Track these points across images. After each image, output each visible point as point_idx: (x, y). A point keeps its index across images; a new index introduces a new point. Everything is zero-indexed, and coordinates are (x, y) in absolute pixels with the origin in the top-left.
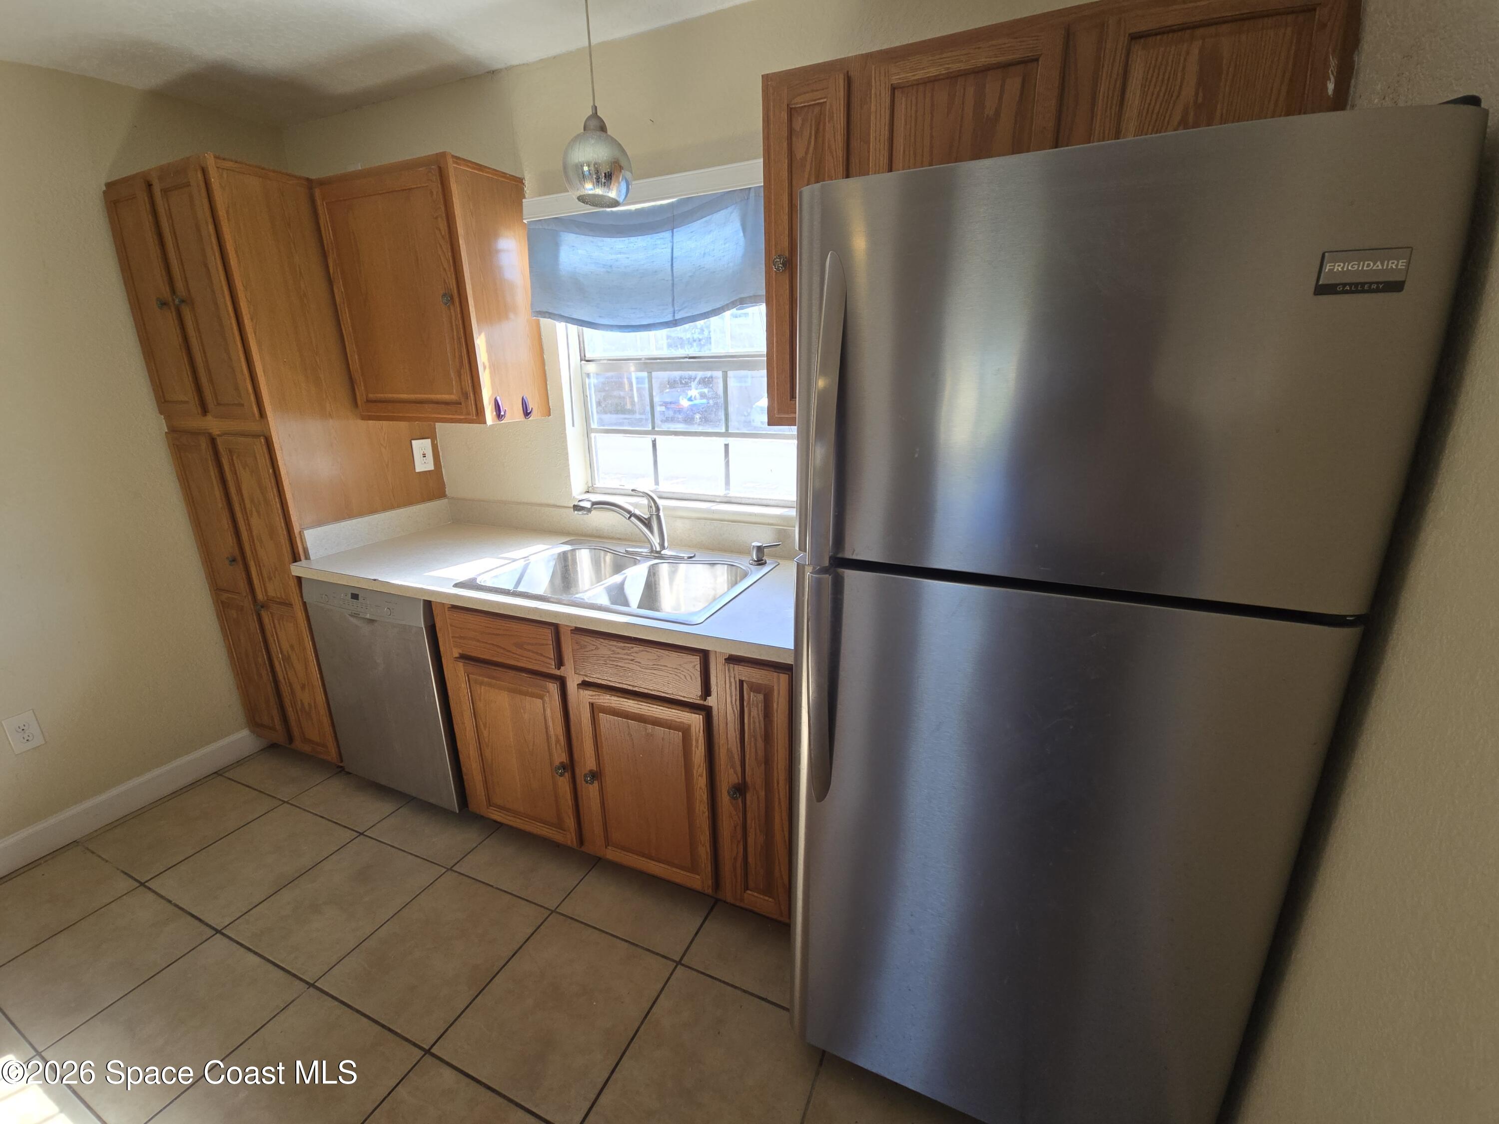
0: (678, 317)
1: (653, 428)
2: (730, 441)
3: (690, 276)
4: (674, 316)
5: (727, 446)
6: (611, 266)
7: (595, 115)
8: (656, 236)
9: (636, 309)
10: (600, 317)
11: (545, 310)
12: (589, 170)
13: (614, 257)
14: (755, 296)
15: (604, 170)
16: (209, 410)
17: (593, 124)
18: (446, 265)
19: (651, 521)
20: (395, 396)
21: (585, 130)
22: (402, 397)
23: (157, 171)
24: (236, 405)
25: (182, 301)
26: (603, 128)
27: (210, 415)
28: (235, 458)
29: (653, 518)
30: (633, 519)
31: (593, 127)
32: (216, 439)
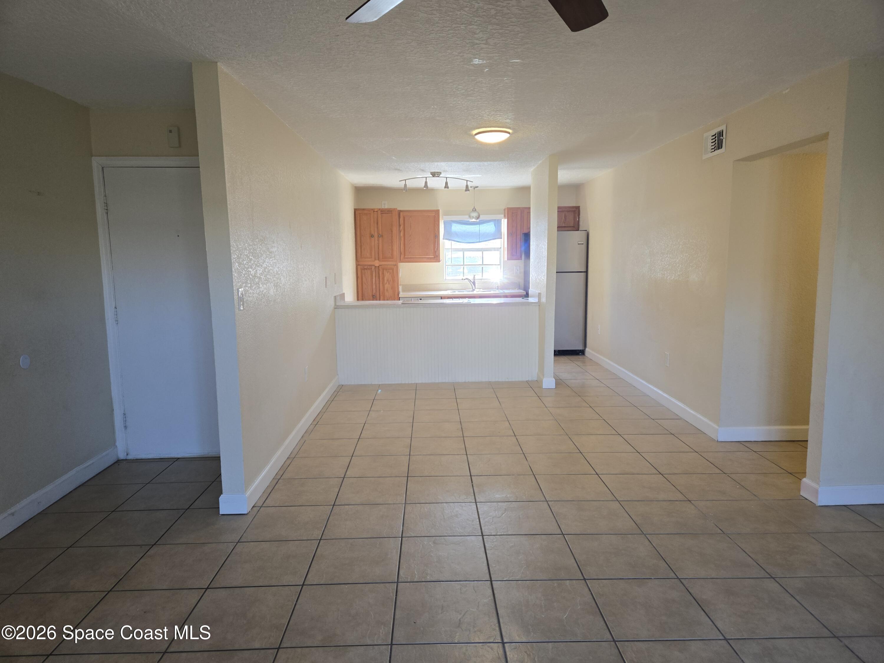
0: (480, 241)
1: (464, 264)
2: (484, 266)
3: (484, 234)
5: (482, 267)
7: (474, 208)
8: (475, 226)
9: (471, 239)
10: (462, 240)
11: (448, 238)
13: (466, 229)
14: (498, 238)
15: (477, 217)
16: (379, 260)
17: (474, 209)
18: (437, 230)
19: (474, 283)
20: (414, 257)
21: (473, 210)
22: (417, 257)
23: (380, 209)
24: (393, 258)
25: (380, 236)
26: (476, 210)
27: (378, 261)
28: (385, 271)
29: (474, 282)
30: (471, 282)
31: (474, 210)
32: (379, 267)
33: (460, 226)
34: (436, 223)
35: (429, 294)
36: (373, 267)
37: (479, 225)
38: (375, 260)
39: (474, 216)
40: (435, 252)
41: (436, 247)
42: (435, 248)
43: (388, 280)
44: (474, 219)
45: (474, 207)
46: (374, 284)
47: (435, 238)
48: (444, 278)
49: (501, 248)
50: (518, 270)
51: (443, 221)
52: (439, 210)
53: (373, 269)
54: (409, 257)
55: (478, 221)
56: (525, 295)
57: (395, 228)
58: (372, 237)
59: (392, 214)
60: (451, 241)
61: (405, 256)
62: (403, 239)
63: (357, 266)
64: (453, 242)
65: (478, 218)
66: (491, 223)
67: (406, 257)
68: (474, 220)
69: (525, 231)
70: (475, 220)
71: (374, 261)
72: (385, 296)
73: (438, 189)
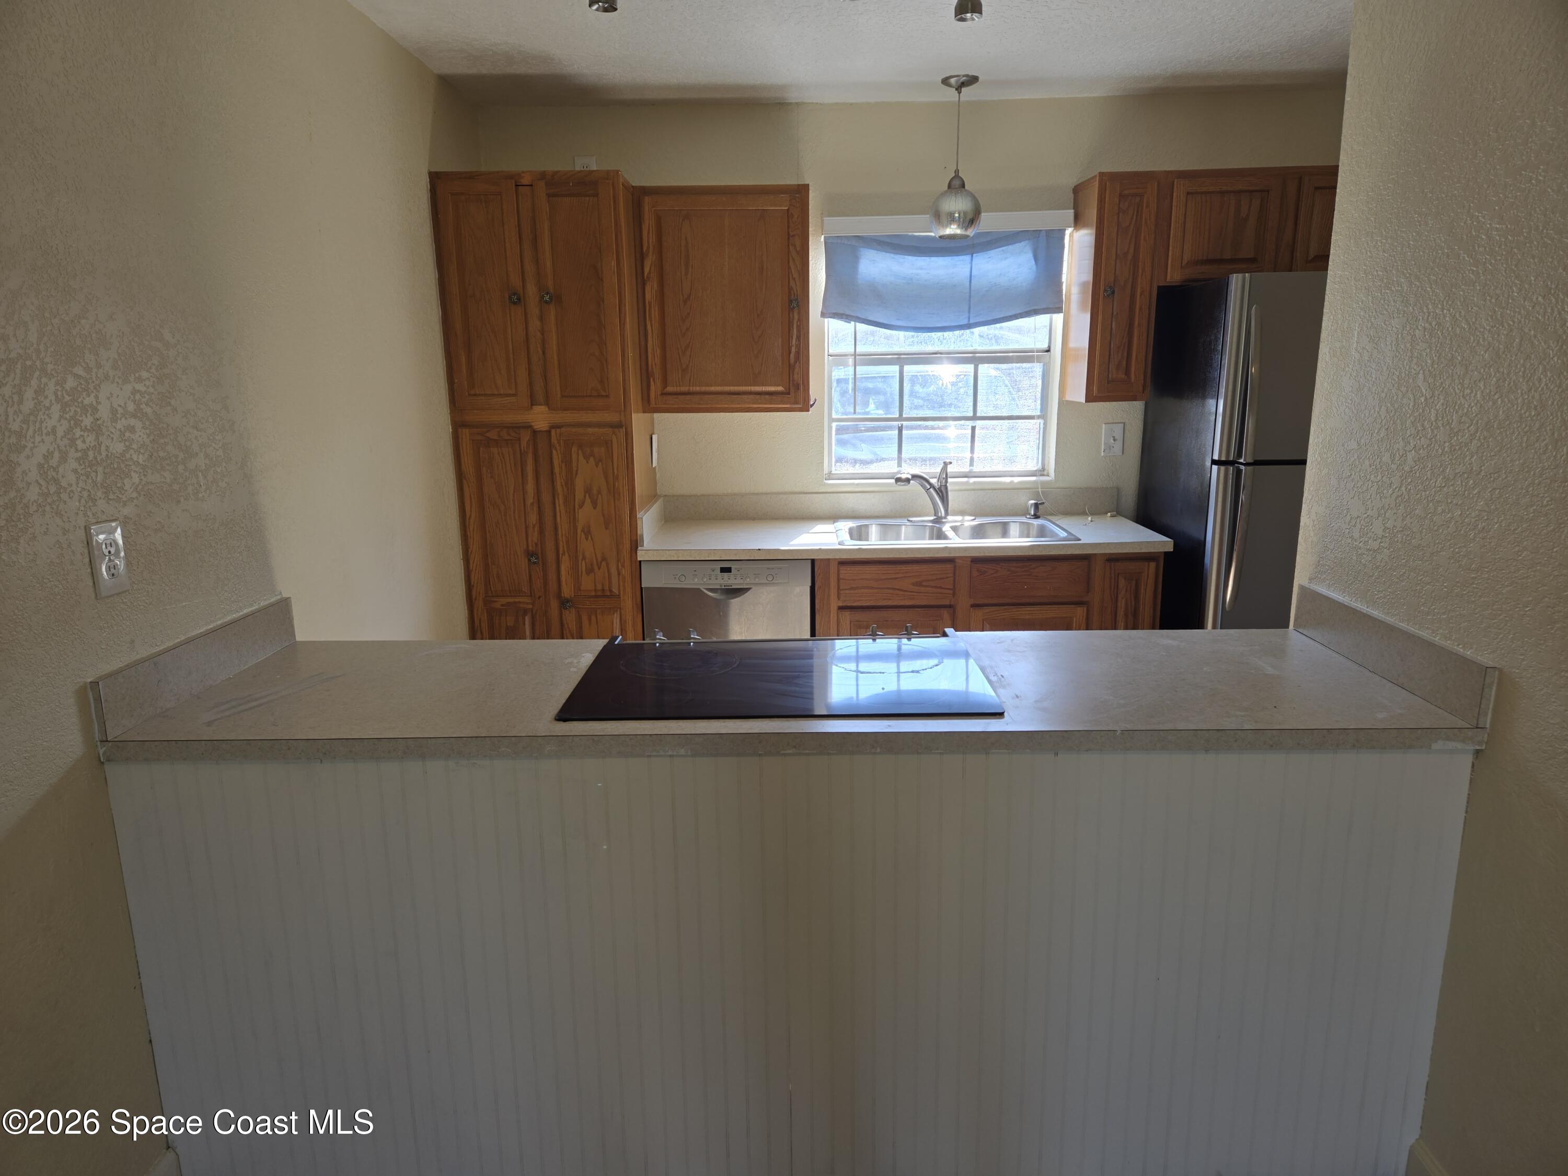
0: (972, 321)
1: (901, 414)
2: (979, 423)
3: (987, 291)
4: (969, 321)
5: (973, 428)
6: (911, 279)
7: (957, 175)
8: (956, 258)
9: (933, 314)
10: (898, 319)
11: (842, 312)
12: (959, 217)
13: (915, 271)
14: (1047, 308)
15: (970, 217)
16: (547, 404)
17: (957, 183)
18: (796, 275)
19: (942, 493)
20: (703, 389)
21: (949, 186)
22: (713, 389)
23: (543, 175)
24: (607, 396)
25: (547, 298)
26: (963, 186)
27: (543, 408)
28: (574, 449)
29: (943, 489)
30: (932, 490)
31: (957, 185)
32: (549, 432)
33: (893, 258)
34: (795, 246)
35: (759, 550)
36: (526, 437)
37: (974, 255)
38: (533, 403)
39: (954, 213)
40: (791, 368)
41: (793, 349)
42: (790, 353)
43: (588, 490)
44: (954, 226)
45: (957, 171)
46: (532, 504)
47: (791, 310)
48: (826, 471)
49: (1048, 351)
50: (1115, 440)
51: (823, 236)
52: (806, 188)
53: (524, 444)
54: (684, 389)
55: (971, 232)
57: (614, 263)
58: (515, 303)
59: (597, 195)
60: (853, 323)
61: (665, 383)
62: (655, 313)
63: (458, 425)
64: (861, 327)
65: (971, 220)
66: (1023, 244)
67: (670, 389)
68: (953, 229)
69: (1169, 278)
70: (959, 231)
71: (531, 408)
72: (580, 558)
73: (803, 103)
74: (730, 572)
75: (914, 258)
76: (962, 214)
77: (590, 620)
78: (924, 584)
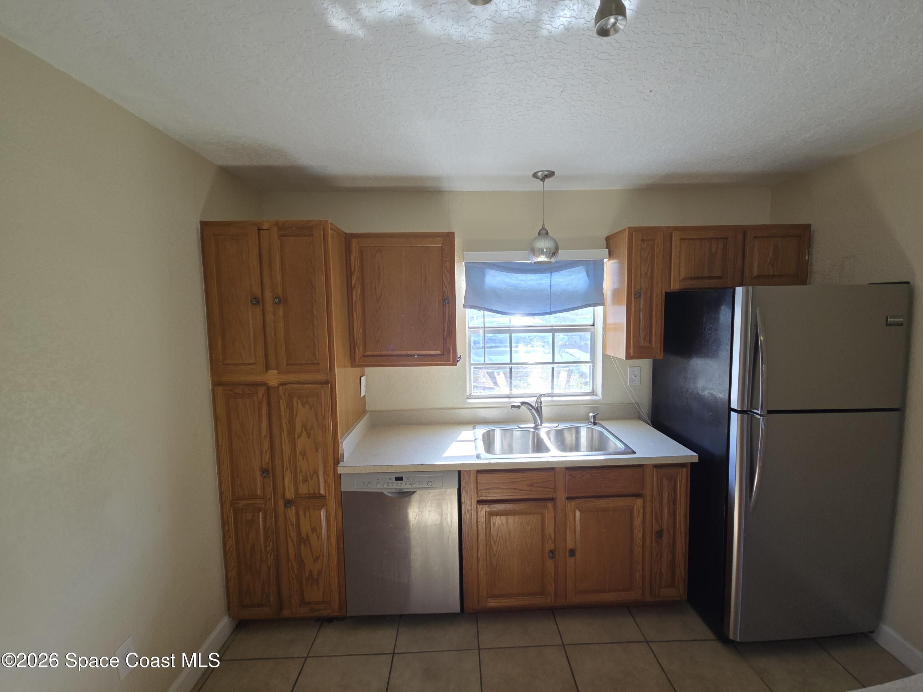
0: (552, 310)
1: (511, 361)
2: (555, 366)
3: (560, 293)
4: (551, 310)
5: (553, 369)
6: (516, 286)
7: (543, 228)
8: (542, 275)
9: (530, 306)
10: (509, 309)
11: (476, 305)
12: (546, 251)
13: (518, 282)
14: (596, 303)
15: (553, 251)
16: (277, 368)
17: (543, 232)
18: (447, 285)
19: (538, 410)
20: (389, 353)
21: (539, 234)
22: (396, 353)
23: (277, 224)
24: (318, 364)
25: (277, 301)
26: (548, 234)
27: (275, 372)
28: (295, 399)
29: (539, 408)
30: (533, 410)
31: (544, 233)
32: (278, 387)
33: (506, 275)
34: (446, 268)
35: (422, 465)
36: (261, 391)
37: (552, 273)
38: (267, 368)
39: (544, 249)
40: (445, 340)
41: (446, 329)
42: (444, 331)
43: (304, 426)
44: (543, 257)
45: (543, 226)
46: (265, 436)
47: (444, 305)
48: (468, 393)
49: (593, 325)
50: (635, 376)
51: (464, 263)
52: (453, 233)
53: (260, 395)
54: (377, 353)
55: (553, 260)
56: (692, 464)
57: (323, 278)
58: (254, 304)
59: (312, 235)
60: (482, 311)
61: (365, 351)
62: (359, 308)
63: (216, 384)
64: (487, 313)
65: (554, 253)
66: (581, 268)
67: (368, 353)
68: (542, 258)
69: (672, 288)
70: (546, 259)
71: (266, 372)
72: (299, 471)
73: (451, 191)
74: (402, 480)
75: (518, 275)
76: (548, 250)
77: (305, 514)
78: (535, 485)
